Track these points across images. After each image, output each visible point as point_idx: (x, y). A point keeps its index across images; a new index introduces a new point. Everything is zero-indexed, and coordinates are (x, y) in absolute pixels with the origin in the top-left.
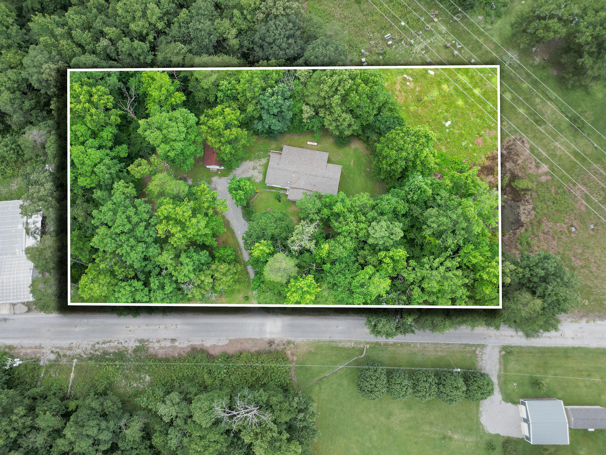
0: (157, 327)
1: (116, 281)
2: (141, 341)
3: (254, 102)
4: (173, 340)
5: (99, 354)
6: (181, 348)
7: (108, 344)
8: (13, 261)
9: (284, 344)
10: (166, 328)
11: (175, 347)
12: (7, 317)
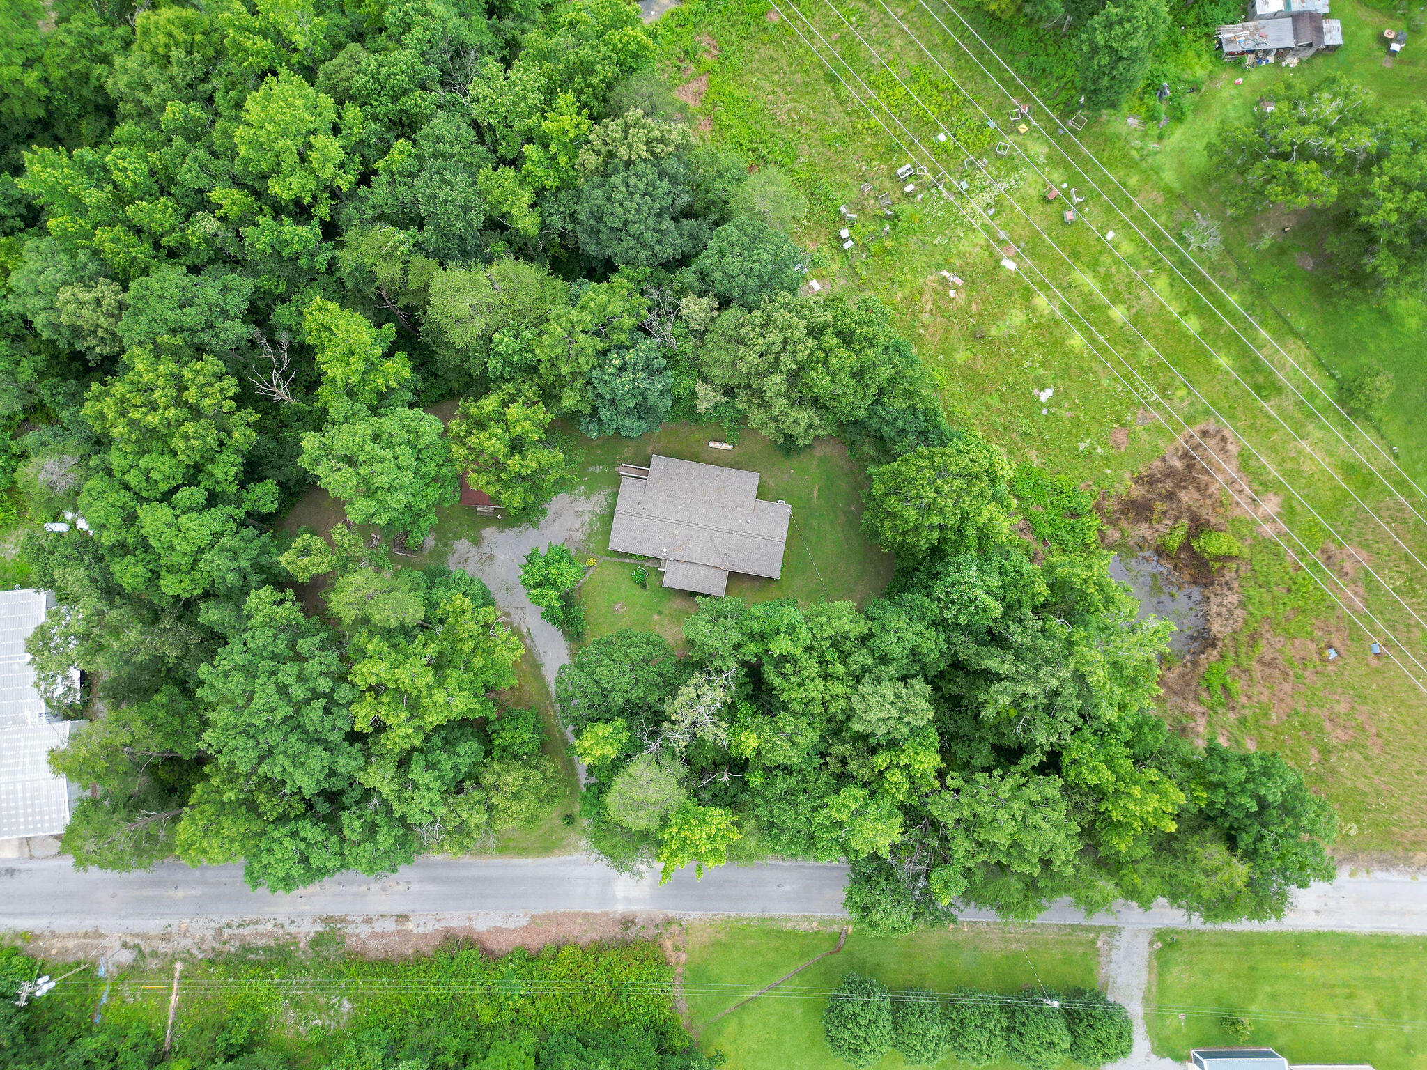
0: (364, 889)
1: (261, 824)
2: (328, 920)
3: (579, 383)
4: (402, 918)
5: (233, 950)
6: (418, 935)
7: (251, 927)
8: (19, 740)
9: (657, 926)
10: (384, 890)
11: (407, 934)
12: (14, 865)
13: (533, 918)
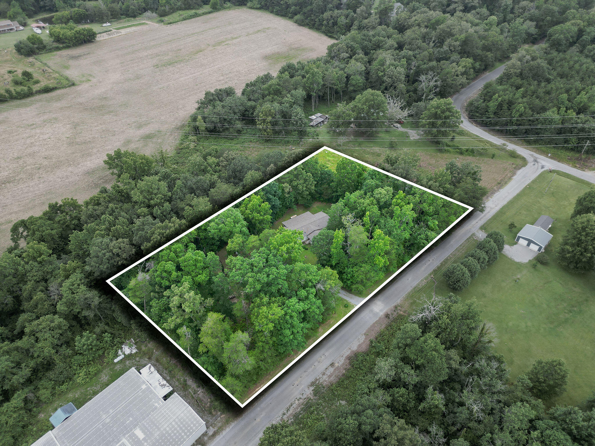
0: (313, 367)
2: (312, 384)
4: (332, 365)
5: (292, 420)
6: (342, 365)
7: (291, 408)
9: (395, 311)
10: (319, 362)
11: (338, 368)
13: (365, 334)
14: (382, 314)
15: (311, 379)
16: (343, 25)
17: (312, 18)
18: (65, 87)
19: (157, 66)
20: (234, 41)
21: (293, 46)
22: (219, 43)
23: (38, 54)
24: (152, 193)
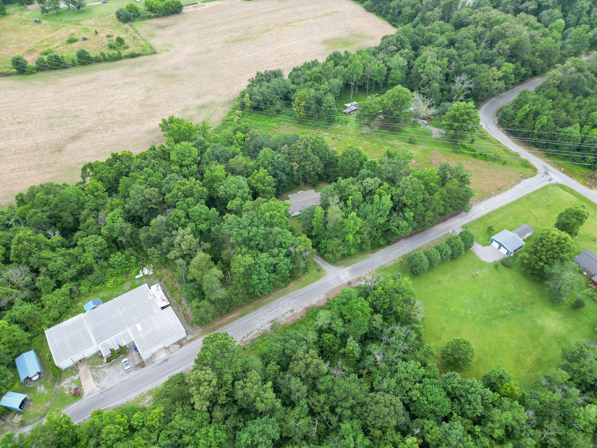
0: (277, 309)
2: (272, 321)
4: (292, 311)
5: (249, 343)
6: (299, 313)
7: (251, 334)
10: (282, 307)
11: (296, 314)
12: (167, 358)
13: (326, 294)
14: (346, 281)
15: (273, 318)
16: (406, 15)
17: (380, 5)
18: (148, 54)
19: (227, 42)
20: (302, 23)
21: (354, 33)
22: (286, 24)
23: (133, 21)
24: (185, 156)
